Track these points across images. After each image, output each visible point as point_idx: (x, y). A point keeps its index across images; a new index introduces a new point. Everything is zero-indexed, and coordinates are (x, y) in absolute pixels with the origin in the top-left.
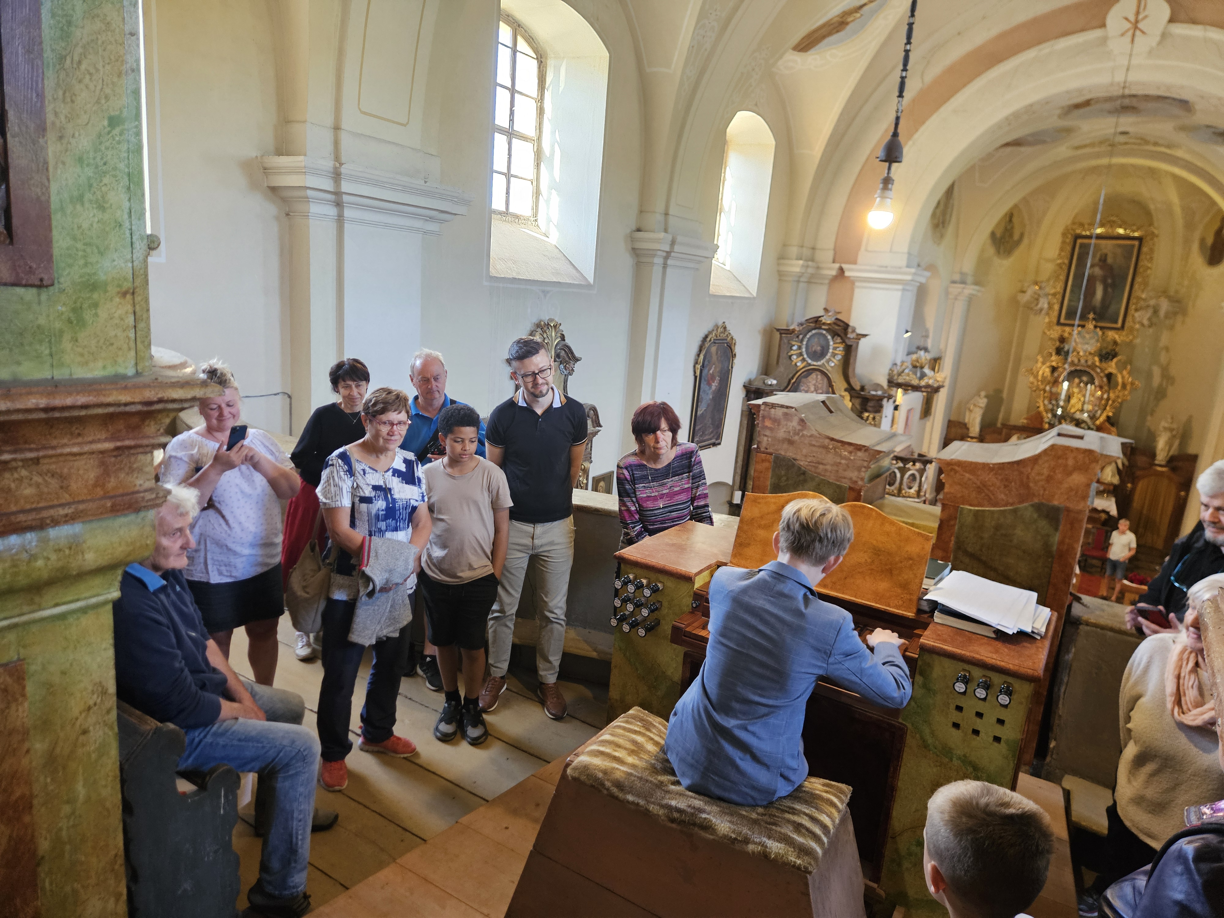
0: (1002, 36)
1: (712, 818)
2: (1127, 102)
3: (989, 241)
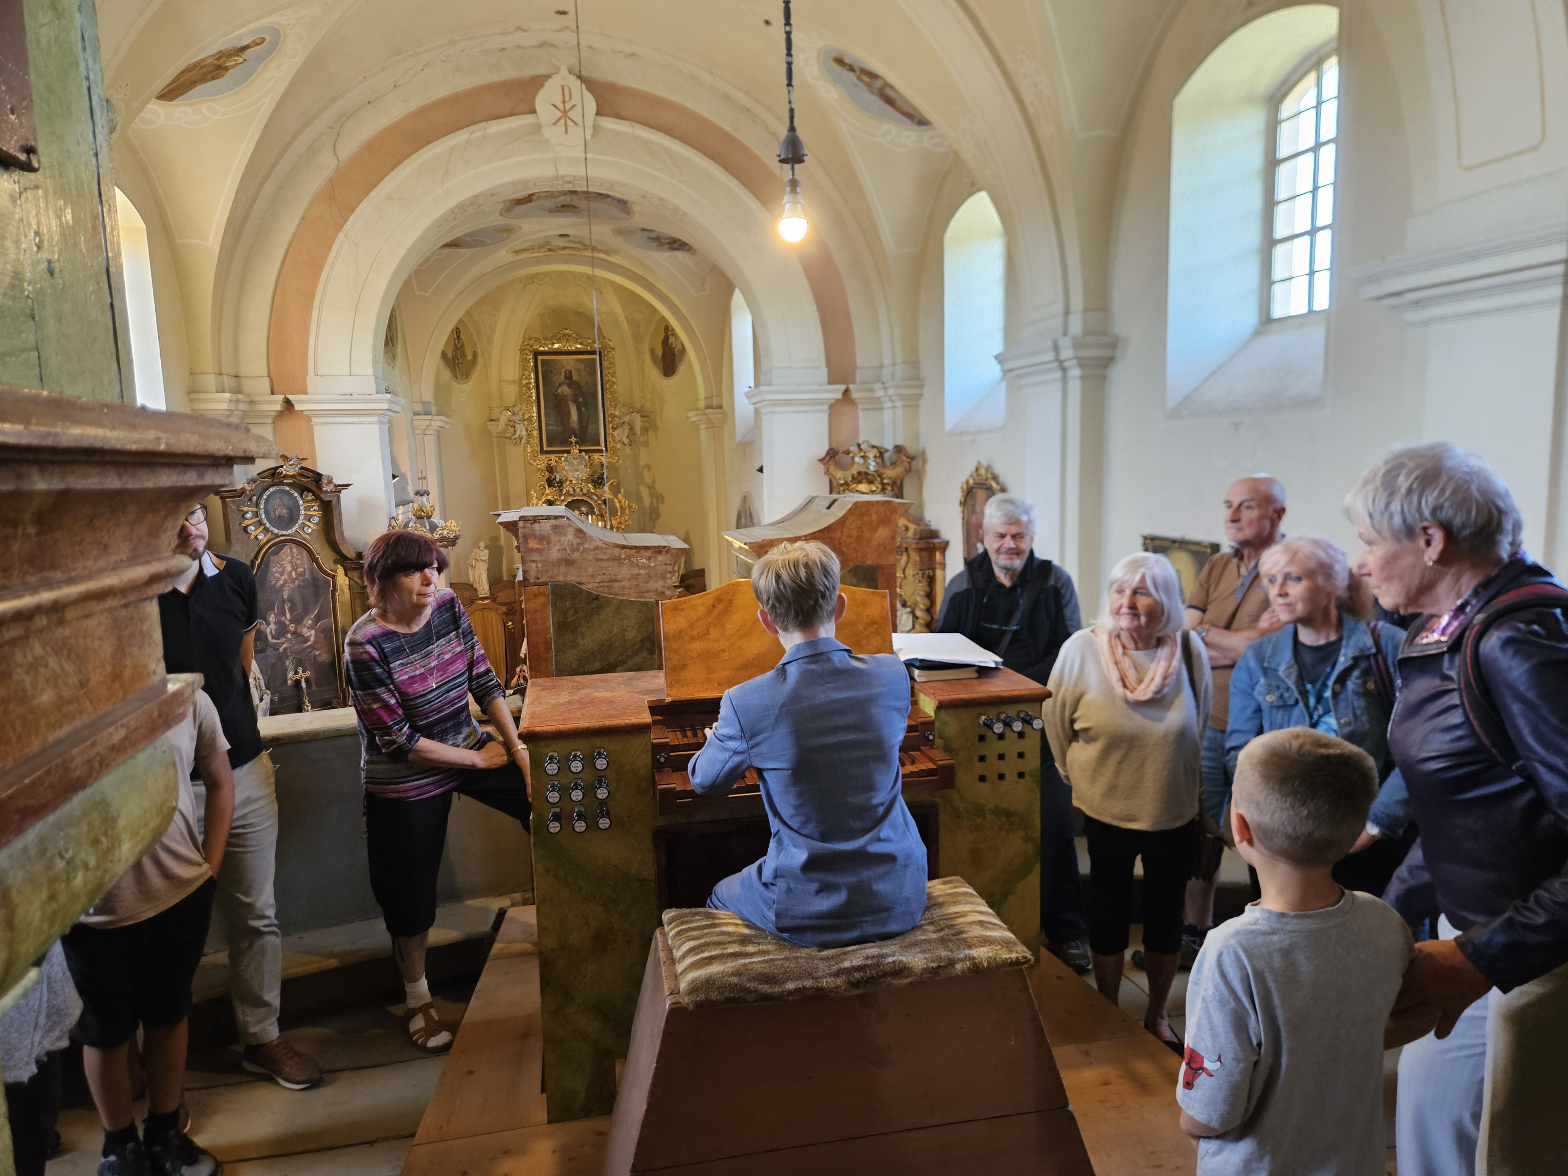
2: (567, 199)
3: (441, 363)
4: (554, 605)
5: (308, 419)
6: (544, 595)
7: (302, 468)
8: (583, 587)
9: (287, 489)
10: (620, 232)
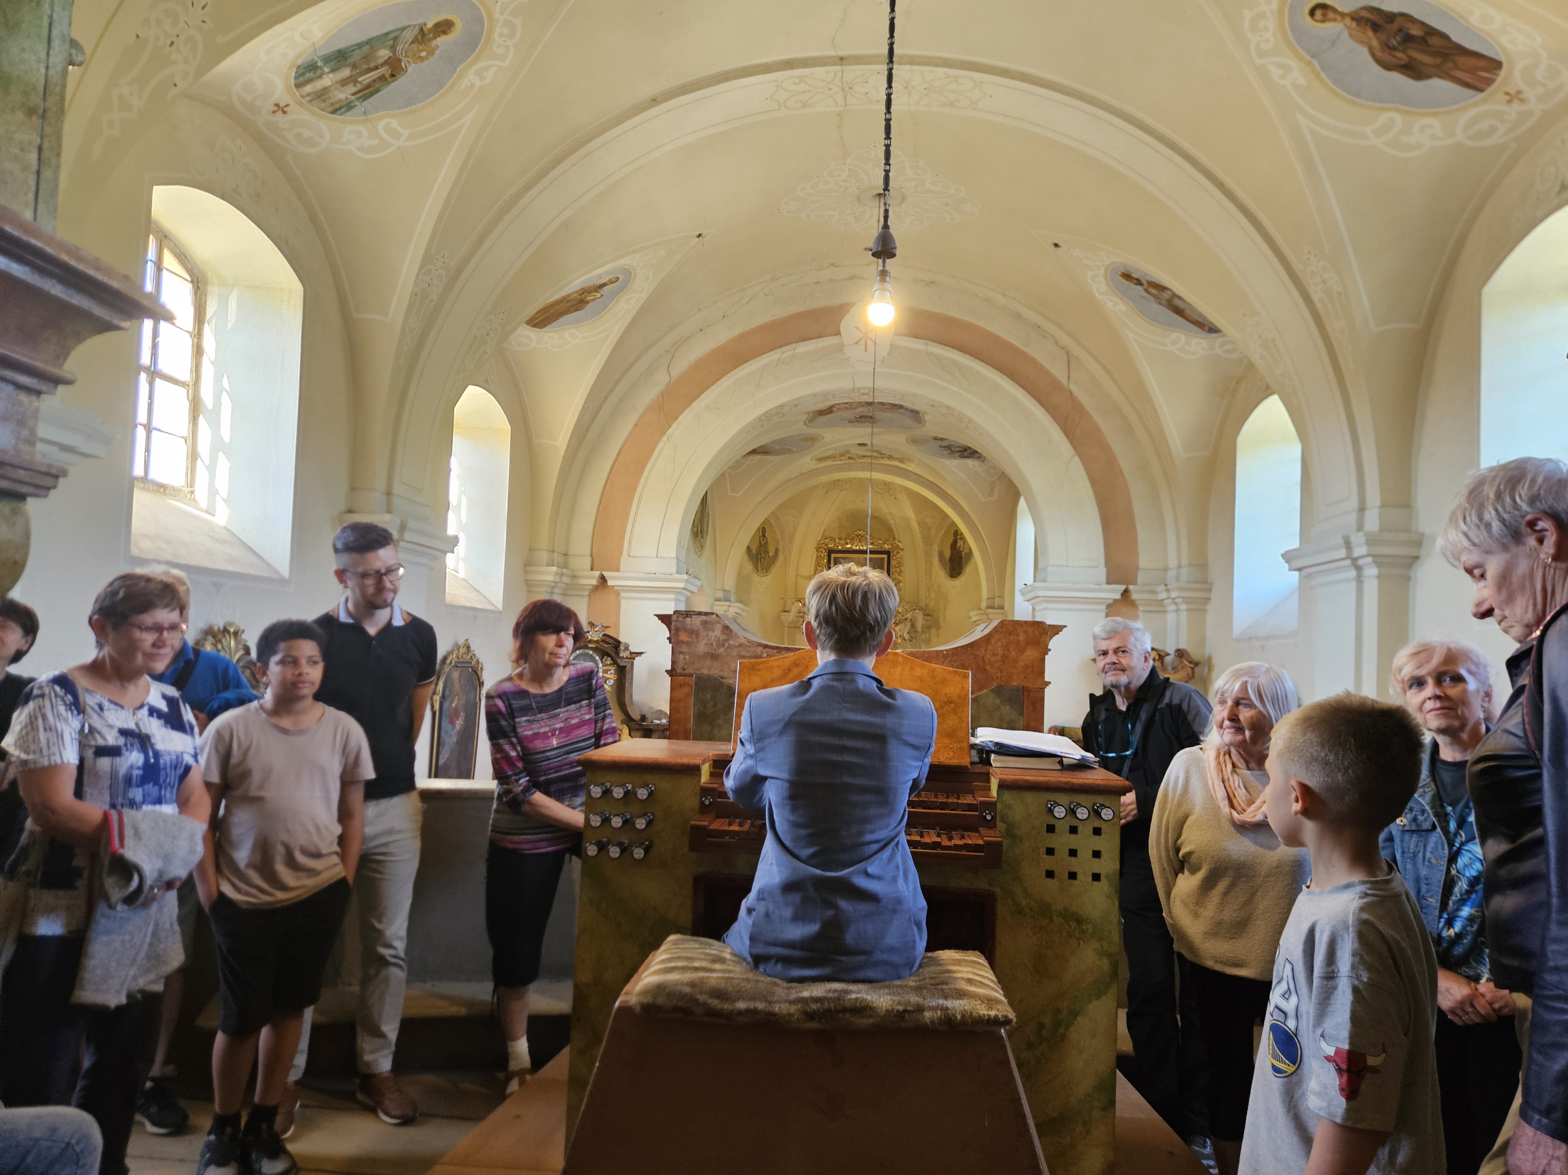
0: (743, 336)
1: (865, 996)
2: (865, 411)
3: (746, 557)
4: (696, 696)
5: (618, 594)
6: (689, 685)
7: (605, 635)
8: (725, 681)
9: (591, 652)
10: (914, 441)
